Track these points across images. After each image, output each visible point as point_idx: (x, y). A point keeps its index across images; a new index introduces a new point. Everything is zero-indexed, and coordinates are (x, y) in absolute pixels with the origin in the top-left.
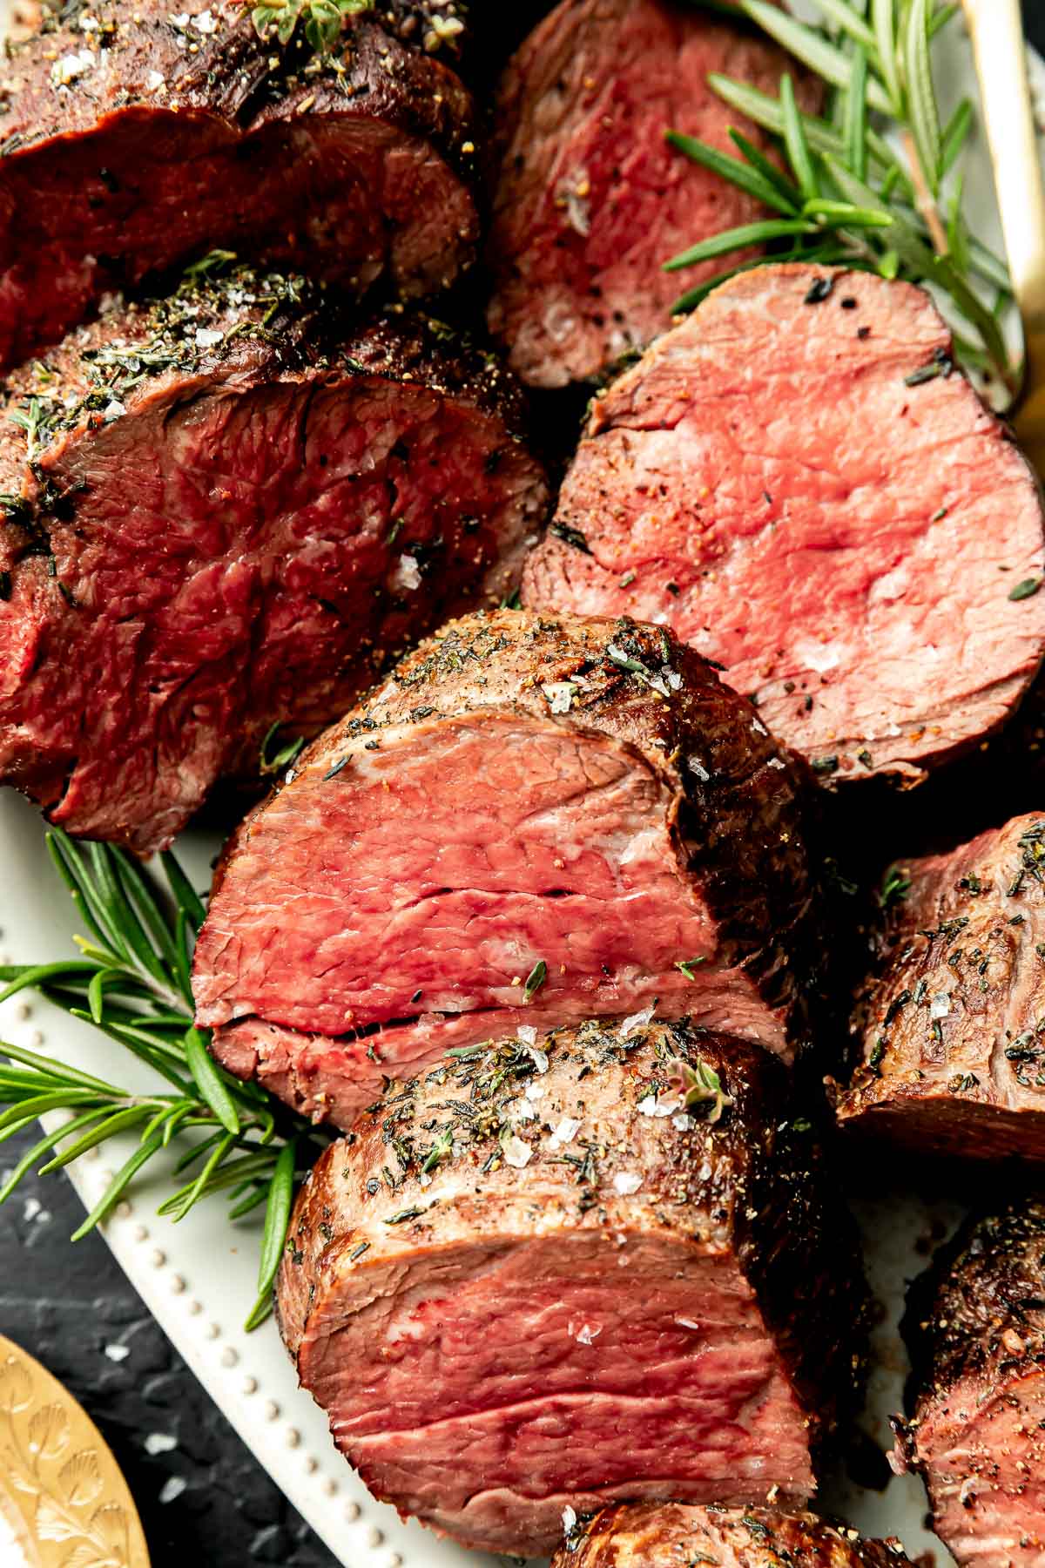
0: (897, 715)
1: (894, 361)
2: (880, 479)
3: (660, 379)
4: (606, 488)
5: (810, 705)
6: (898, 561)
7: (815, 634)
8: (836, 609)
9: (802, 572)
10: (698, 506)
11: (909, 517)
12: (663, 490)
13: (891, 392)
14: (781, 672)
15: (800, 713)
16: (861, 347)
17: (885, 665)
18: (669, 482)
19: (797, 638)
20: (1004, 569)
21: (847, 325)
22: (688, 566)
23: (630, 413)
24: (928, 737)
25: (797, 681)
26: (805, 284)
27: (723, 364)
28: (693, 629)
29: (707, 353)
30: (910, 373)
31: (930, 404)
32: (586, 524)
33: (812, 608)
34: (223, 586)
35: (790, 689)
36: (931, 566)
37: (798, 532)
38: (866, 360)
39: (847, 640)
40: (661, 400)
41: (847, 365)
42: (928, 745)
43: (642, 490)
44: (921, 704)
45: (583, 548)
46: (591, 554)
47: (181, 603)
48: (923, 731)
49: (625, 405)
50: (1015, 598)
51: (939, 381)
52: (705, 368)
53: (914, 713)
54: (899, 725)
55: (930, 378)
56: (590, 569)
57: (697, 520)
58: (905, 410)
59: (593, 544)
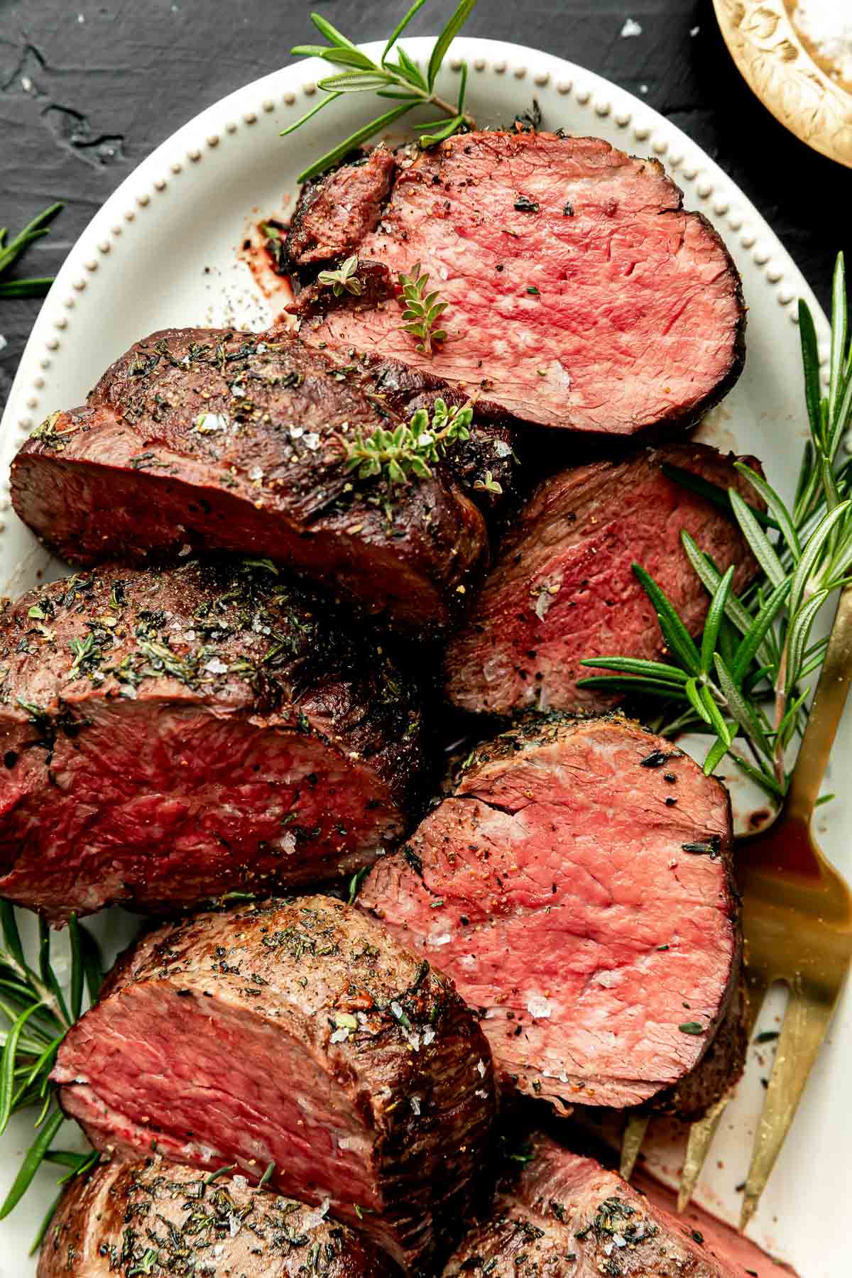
0: (570, 1068)
1: (684, 829)
2: (637, 906)
3: (518, 777)
4: (451, 837)
5: (519, 1031)
6: (620, 965)
7: (544, 989)
8: (565, 979)
9: (554, 946)
10: (505, 876)
11: (644, 940)
12: (487, 855)
13: (670, 849)
14: (509, 1003)
15: (509, 1035)
16: (666, 811)
17: (579, 1031)
18: (494, 849)
19: (530, 987)
20: (687, 1007)
21: (664, 792)
22: (481, 911)
23: (489, 792)
24: (582, 1094)
25: (517, 1014)
26: (647, 752)
27: (566, 782)
28: (466, 952)
29: (558, 771)
30: (689, 842)
31: (693, 871)
32: (428, 855)
33: (551, 972)
34: (159, 809)
35: (510, 1017)
36: (642, 979)
37: (564, 919)
38: (666, 821)
39: (562, 1003)
40: (513, 791)
41: (652, 818)
42: (581, 1098)
43: (473, 849)
44: (589, 1069)
45: (419, 871)
46: (422, 876)
47: (128, 808)
48: (582, 1087)
49: (486, 786)
50: (682, 1029)
51: (705, 858)
52: (553, 782)
53: (582, 1072)
54: (568, 1075)
55: (701, 853)
56: (416, 885)
57: (500, 884)
58: (674, 867)
59: (426, 871)
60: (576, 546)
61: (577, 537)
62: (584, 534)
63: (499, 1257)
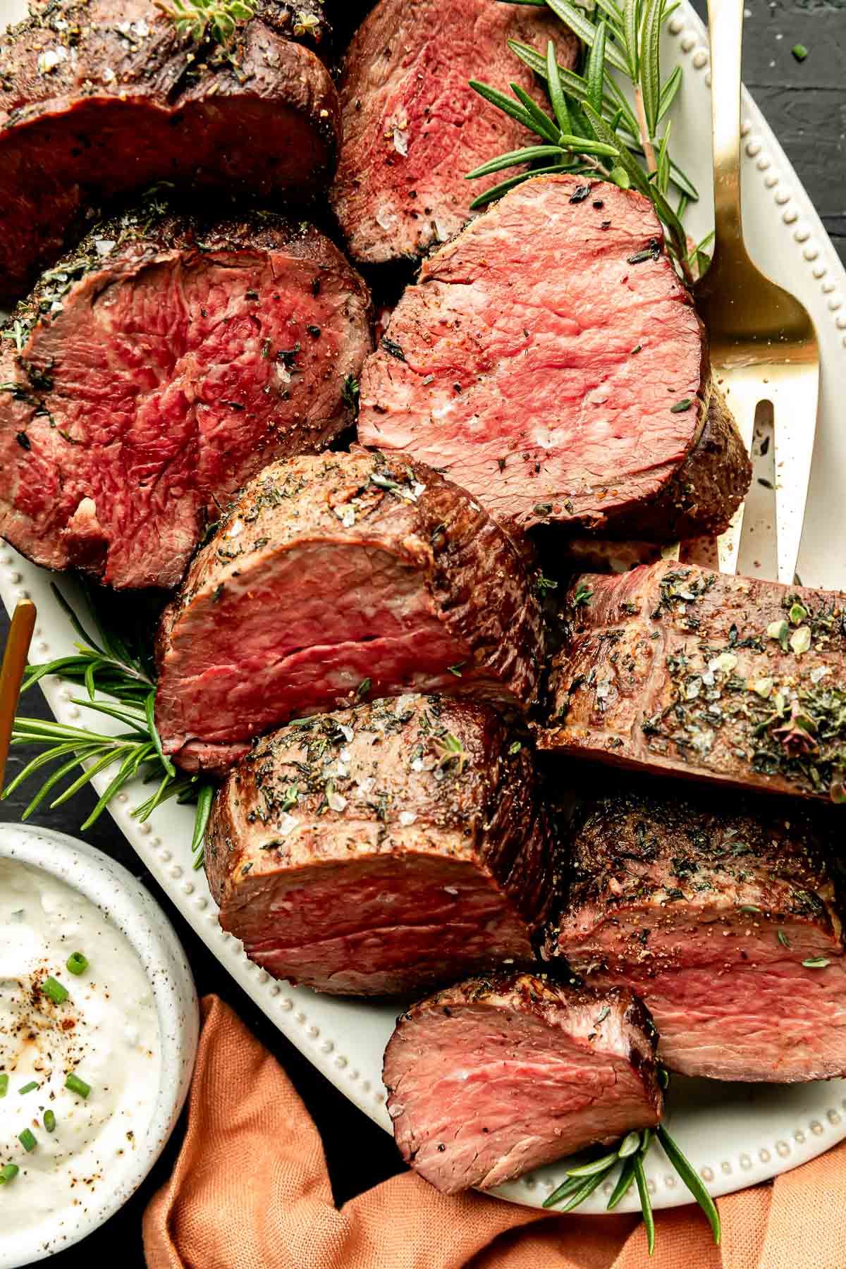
0: (591, 480)
1: (623, 246)
2: (603, 324)
3: (469, 250)
4: (420, 319)
5: (538, 469)
6: (606, 377)
7: (546, 423)
8: (561, 408)
9: (540, 382)
10: (478, 336)
11: (618, 350)
12: (457, 323)
13: (618, 267)
14: (521, 447)
15: (531, 474)
16: (604, 235)
17: (588, 447)
18: (462, 318)
19: (534, 425)
20: (672, 391)
21: (598, 218)
22: (468, 374)
23: (447, 271)
24: (608, 497)
25: (531, 453)
26: (571, 191)
27: (512, 241)
28: (468, 415)
29: (502, 234)
30: (632, 255)
31: (642, 277)
32: (405, 342)
33: (546, 406)
35: (526, 458)
36: (627, 383)
37: (543, 355)
38: (605, 244)
39: (566, 428)
40: (468, 265)
41: (594, 246)
42: (609, 502)
43: (444, 323)
44: (608, 474)
45: (401, 358)
46: (406, 362)
48: (606, 492)
49: (444, 265)
50: (676, 411)
51: (650, 261)
52: (501, 245)
53: (602, 480)
54: (592, 487)
55: (645, 259)
56: (404, 371)
57: (477, 345)
58: (626, 280)
59: (407, 357)
60: (403, 79)
61: (400, 71)
62: (405, 65)
63: (596, 667)
